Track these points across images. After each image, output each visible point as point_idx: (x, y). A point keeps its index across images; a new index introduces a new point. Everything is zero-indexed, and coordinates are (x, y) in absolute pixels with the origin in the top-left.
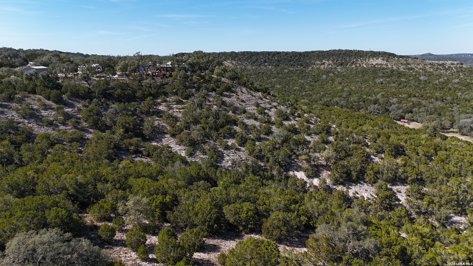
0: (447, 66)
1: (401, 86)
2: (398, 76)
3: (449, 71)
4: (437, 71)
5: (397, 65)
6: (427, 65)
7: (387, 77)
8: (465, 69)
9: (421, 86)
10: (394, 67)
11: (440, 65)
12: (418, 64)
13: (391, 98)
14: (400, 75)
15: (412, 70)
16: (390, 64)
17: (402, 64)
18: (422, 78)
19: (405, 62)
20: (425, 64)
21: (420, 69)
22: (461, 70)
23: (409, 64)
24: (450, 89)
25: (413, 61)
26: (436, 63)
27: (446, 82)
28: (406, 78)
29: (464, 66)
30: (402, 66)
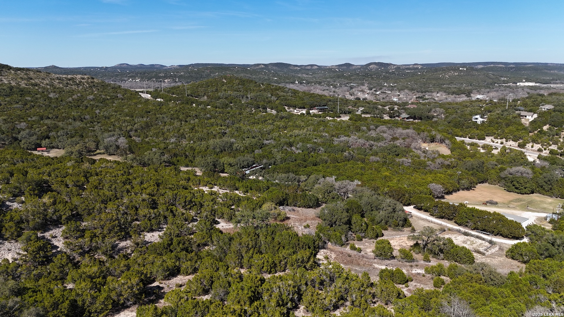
0: (77, 81)
1: (28, 106)
2: (21, 94)
3: (81, 87)
4: (67, 86)
5: (16, 80)
6: (53, 79)
7: (6, 95)
8: (97, 83)
9: (53, 106)
10: (11, 82)
11: (70, 80)
12: (43, 79)
13: (17, 122)
14: (23, 92)
15: (36, 86)
16: (5, 78)
17: (21, 78)
18: (51, 95)
19: (25, 76)
20: (51, 79)
21: (47, 84)
22: (94, 86)
23: (31, 79)
24: (87, 107)
25: (35, 75)
26: (65, 78)
27: (81, 99)
28: (32, 96)
29: (95, 80)
30: (23, 82)
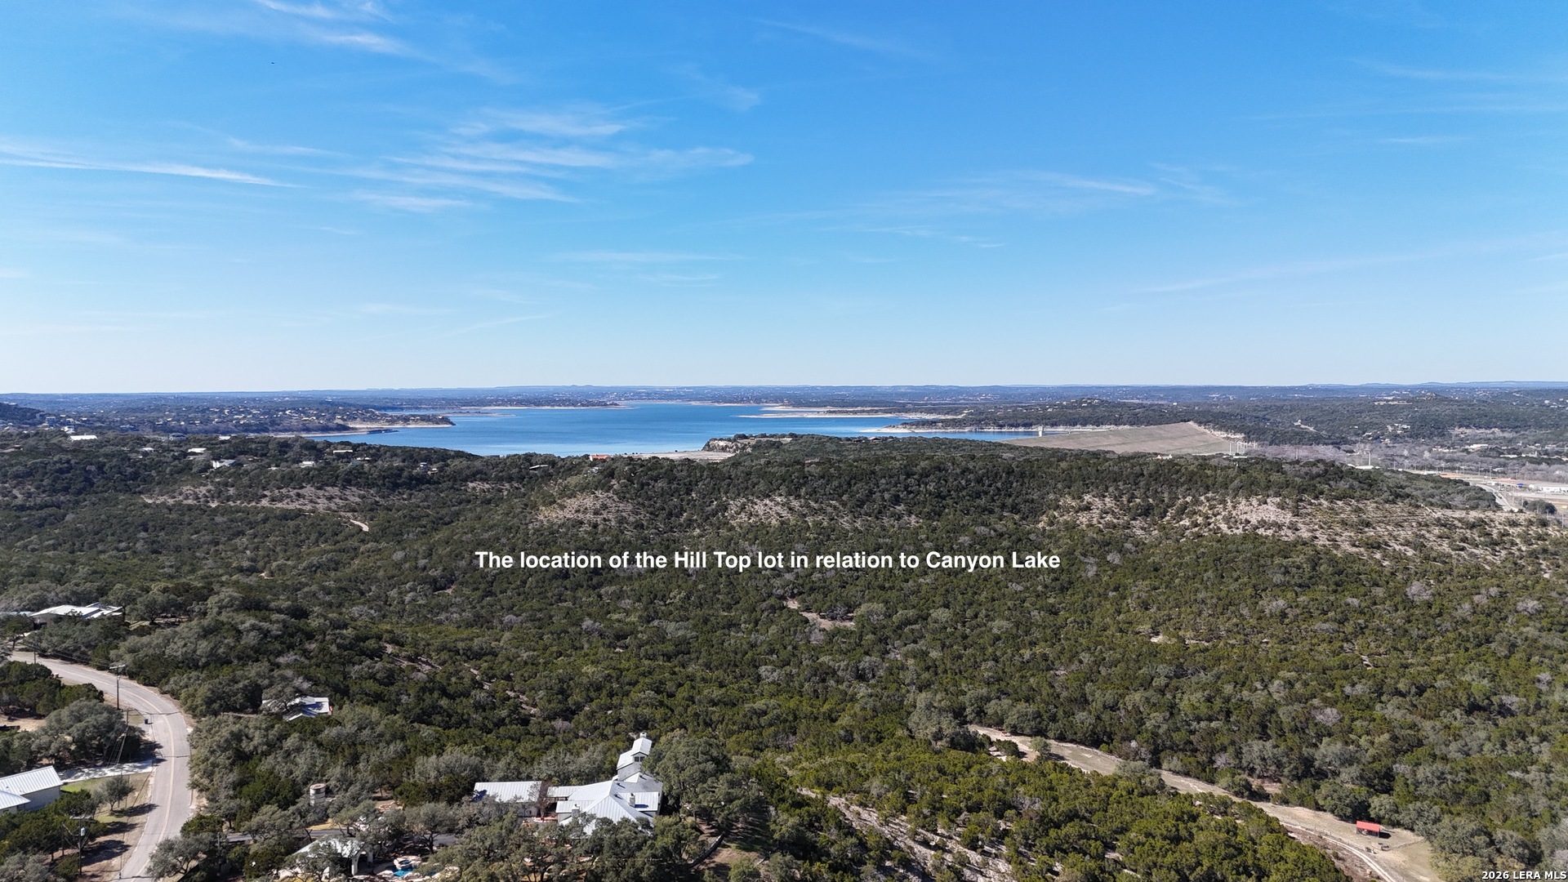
0: (1495, 531)
1: (1349, 628)
2: (1337, 584)
3: (1504, 553)
4: (1463, 549)
5: (1330, 528)
6: (1427, 525)
7: (1300, 586)
8: (1556, 543)
9: (1415, 633)
10: (1318, 534)
11: (1472, 526)
12: (1398, 525)
13: (1316, 702)
14: (1343, 577)
15: (1379, 547)
16: (1304, 523)
17: (1344, 523)
18: (1415, 588)
19: (1354, 518)
20: (1420, 524)
21: (1407, 543)
22: (1545, 551)
23: (1368, 525)
24: (1513, 647)
25: (1379, 513)
26: (1460, 520)
27: (1496, 612)
28: (1362, 590)
29: (1550, 530)
30: (1346, 534)
